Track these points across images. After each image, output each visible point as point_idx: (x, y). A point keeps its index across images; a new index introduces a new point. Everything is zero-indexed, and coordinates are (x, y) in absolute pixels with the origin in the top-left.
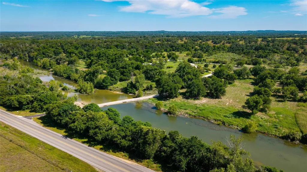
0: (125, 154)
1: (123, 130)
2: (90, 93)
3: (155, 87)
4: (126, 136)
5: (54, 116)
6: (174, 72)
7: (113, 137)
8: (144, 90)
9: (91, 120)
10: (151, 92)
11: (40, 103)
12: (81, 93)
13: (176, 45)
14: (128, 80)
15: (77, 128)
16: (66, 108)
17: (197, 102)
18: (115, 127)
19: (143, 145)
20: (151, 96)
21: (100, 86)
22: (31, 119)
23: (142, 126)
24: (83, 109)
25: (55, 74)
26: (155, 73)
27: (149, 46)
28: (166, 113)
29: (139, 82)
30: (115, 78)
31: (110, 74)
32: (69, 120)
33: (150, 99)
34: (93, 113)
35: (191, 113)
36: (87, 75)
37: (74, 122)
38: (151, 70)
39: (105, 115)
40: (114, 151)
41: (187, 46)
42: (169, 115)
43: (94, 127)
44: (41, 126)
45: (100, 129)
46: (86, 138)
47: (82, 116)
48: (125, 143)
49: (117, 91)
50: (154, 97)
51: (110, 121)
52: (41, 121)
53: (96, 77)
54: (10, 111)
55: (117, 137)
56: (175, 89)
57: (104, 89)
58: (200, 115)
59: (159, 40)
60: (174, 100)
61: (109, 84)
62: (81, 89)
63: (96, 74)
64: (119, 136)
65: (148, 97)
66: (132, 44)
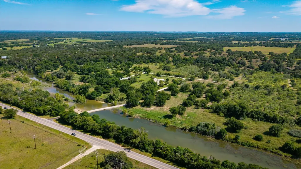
0: (101, 137)
1: (99, 126)
2: (83, 103)
3: (126, 99)
4: (101, 128)
5: (66, 119)
6: (139, 88)
7: (95, 129)
8: (119, 100)
9: (85, 121)
10: (122, 102)
11: (55, 111)
12: (77, 102)
13: (153, 58)
14: (109, 93)
15: (78, 125)
16: (71, 115)
17: (148, 109)
18: (96, 124)
19: (108, 132)
20: (122, 105)
21: (90, 97)
22: (52, 120)
23: (108, 124)
24: (80, 114)
25: (57, 86)
26: (127, 88)
27: (131, 58)
28: (128, 116)
29: (115, 96)
30: (100, 92)
31: (96, 89)
32: (73, 121)
33: (120, 107)
34: (85, 117)
35: (141, 116)
36: (81, 89)
37: (76, 122)
38: (125, 86)
39: (92, 118)
40: (96, 135)
41: (162, 58)
42: (129, 117)
43: (86, 124)
44: (58, 124)
45: (89, 125)
46: (82, 130)
47: (80, 119)
48: (100, 131)
49: (101, 101)
50: (123, 106)
51: (94, 122)
52: (57, 121)
53: (87, 91)
54: (38, 116)
55: (96, 129)
56: (136, 101)
57: (93, 99)
58: (146, 117)
59: (141, 51)
60: (135, 108)
61: (96, 96)
62: (77, 100)
63: (87, 89)
64: (97, 128)
65: (120, 106)
66: (117, 56)
